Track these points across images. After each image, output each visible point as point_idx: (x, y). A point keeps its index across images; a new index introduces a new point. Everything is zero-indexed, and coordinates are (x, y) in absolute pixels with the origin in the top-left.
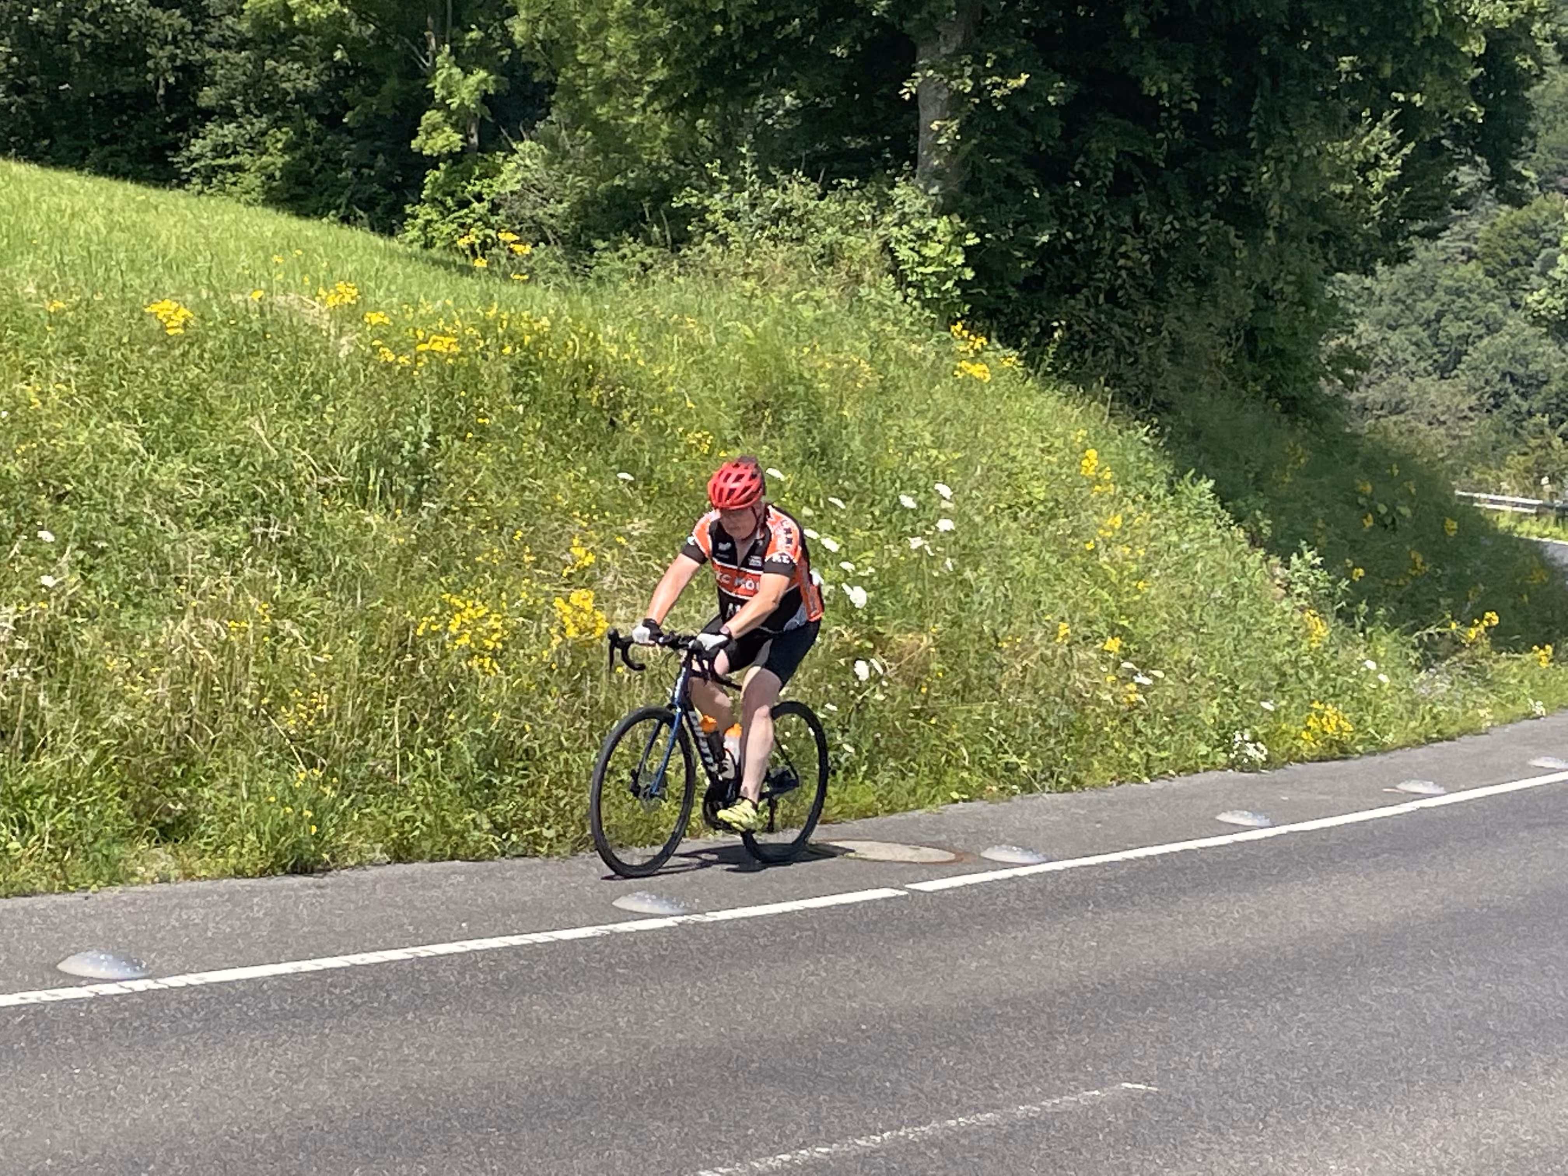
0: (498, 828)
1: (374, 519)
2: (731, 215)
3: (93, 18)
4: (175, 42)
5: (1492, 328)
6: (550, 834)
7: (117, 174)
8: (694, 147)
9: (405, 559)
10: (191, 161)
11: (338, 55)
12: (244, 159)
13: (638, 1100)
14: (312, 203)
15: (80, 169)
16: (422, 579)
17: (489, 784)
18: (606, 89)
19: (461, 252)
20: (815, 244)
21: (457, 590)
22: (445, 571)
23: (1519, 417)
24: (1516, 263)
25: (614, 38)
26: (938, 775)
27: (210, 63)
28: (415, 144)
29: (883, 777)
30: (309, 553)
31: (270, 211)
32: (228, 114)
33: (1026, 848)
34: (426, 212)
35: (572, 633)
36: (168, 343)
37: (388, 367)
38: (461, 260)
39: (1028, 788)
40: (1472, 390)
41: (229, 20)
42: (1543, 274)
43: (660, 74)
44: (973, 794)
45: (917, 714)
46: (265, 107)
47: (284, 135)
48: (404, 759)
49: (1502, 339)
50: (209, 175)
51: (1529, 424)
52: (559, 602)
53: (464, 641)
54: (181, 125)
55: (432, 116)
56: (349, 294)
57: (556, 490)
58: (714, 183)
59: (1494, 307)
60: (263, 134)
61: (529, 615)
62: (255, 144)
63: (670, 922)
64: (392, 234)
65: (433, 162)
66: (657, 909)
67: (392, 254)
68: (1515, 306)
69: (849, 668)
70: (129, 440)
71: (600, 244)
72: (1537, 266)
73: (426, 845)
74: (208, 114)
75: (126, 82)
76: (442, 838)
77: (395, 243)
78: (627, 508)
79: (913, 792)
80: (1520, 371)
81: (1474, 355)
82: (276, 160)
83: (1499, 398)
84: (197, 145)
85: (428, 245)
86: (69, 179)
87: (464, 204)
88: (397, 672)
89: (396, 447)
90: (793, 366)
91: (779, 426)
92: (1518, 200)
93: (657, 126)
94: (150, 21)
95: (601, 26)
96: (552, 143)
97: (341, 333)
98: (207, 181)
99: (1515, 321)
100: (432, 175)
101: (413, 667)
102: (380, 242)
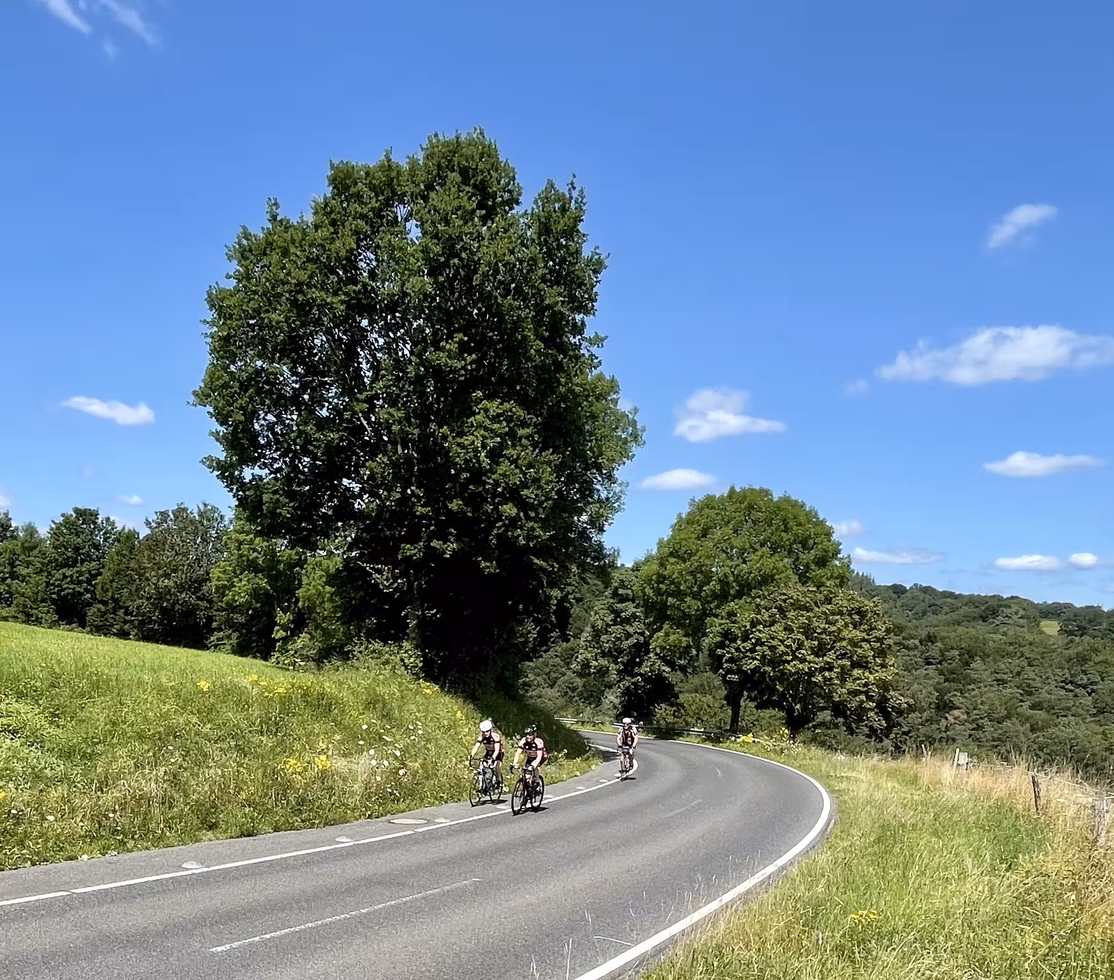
0: (303, 821)
1: (264, 739)
2: (361, 652)
3: (181, 605)
4: (205, 610)
5: (564, 674)
6: (317, 822)
7: (190, 647)
8: (350, 634)
9: (273, 749)
10: (211, 642)
11: (250, 612)
12: (226, 642)
13: (343, 893)
14: (245, 652)
15: (179, 646)
16: (278, 755)
17: (299, 809)
18: (324, 618)
19: (286, 664)
20: (383, 659)
21: (287, 757)
22: (285, 752)
23: (572, 698)
24: (568, 658)
25: (327, 605)
26: (422, 800)
27: (215, 616)
28: (273, 636)
29: (408, 802)
30: (246, 749)
31: (233, 656)
32: (220, 630)
33: (446, 818)
34: (277, 654)
35: (320, 767)
36: (204, 693)
37: (267, 697)
38: (286, 667)
39: (446, 802)
40: (559, 691)
41: (220, 604)
42: (575, 660)
43: (339, 615)
44: (433, 804)
45: (416, 784)
46: (231, 627)
47: (236, 635)
48: (276, 804)
49: (566, 677)
50: (216, 646)
51: (574, 699)
52: (316, 759)
53: (291, 769)
54: (207, 633)
55: (277, 628)
56: (255, 677)
57: (314, 728)
58: (356, 644)
59: (563, 669)
60: (231, 634)
61: (309, 763)
62: (229, 637)
63: (352, 844)
64: (268, 661)
65: (278, 641)
66: (347, 840)
67: (267, 666)
68: (568, 669)
69: (397, 773)
70: (195, 720)
71: (325, 661)
72: (574, 659)
73: (283, 827)
74: (215, 629)
75: (191, 621)
76: (287, 825)
77: (268, 663)
78: (334, 733)
79: (416, 805)
80: (571, 686)
81: (559, 682)
82: (234, 641)
83: (566, 693)
84: (212, 638)
85: (278, 663)
86: (176, 649)
87: (288, 651)
88: (273, 780)
89: (270, 719)
90: (378, 692)
91: (375, 708)
92: (568, 641)
93: (340, 629)
94: (197, 605)
95: (323, 602)
96: (310, 634)
97: (253, 689)
98: (215, 648)
99: (569, 673)
100: (278, 644)
101: (277, 778)
102: (264, 663)
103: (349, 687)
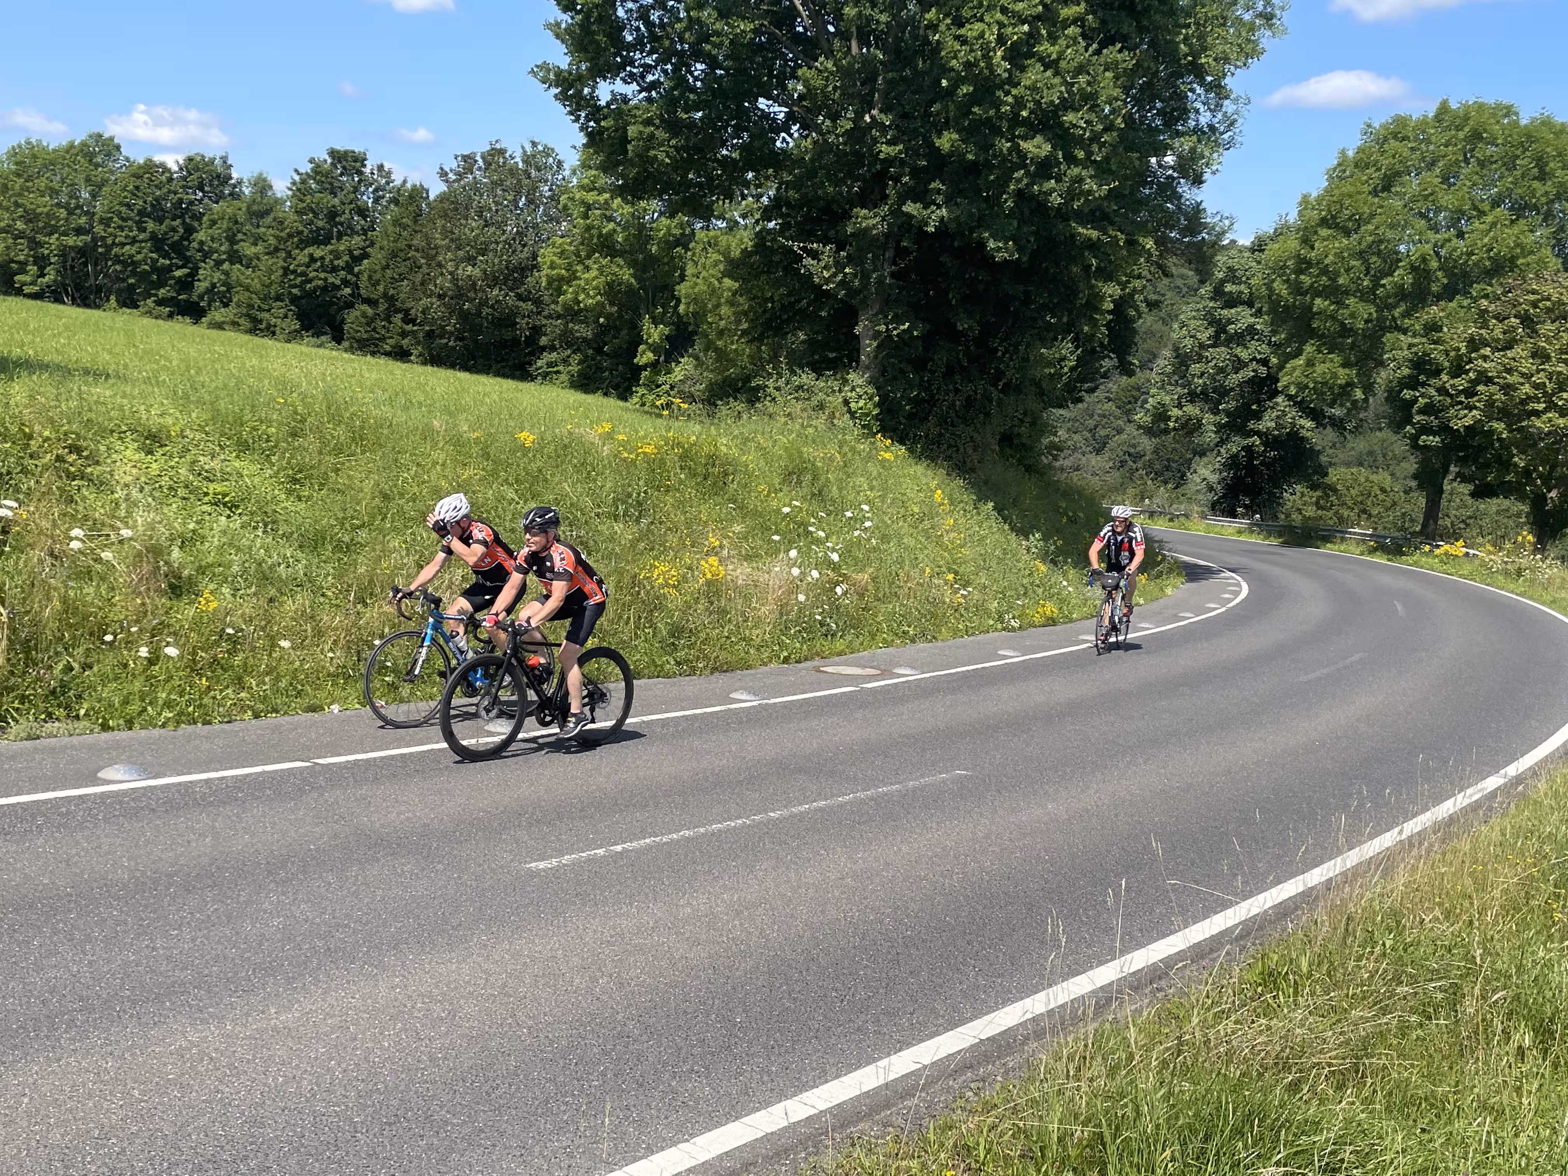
0: (678, 663)
1: (620, 527)
2: (778, 389)
3: (492, 307)
4: (529, 316)
5: (1120, 431)
6: (701, 665)
7: (504, 376)
8: (761, 358)
9: (634, 544)
10: (537, 369)
11: (602, 320)
12: (561, 368)
13: (740, 783)
14: (592, 387)
15: (488, 374)
16: (642, 554)
17: (673, 644)
18: (721, 333)
19: (657, 407)
20: (814, 402)
21: (656, 558)
22: (652, 549)
23: (1132, 472)
24: (1130, 402)
25: (725, 310)
26: (873, 636)
27: (544, 326)
28: (635, 361)
29: (848, 638)
30: (591, 543)
31: (572, 391)
32: (553, 348)
33: (913, 668)
34: (641, 391)
35: (709, 576)
36: (526, 451)
37: (625, 460)
38: (657, 411)
39: (913, 641)
40: (1110, 459)
41: (553, 306)
42: (1142, 407)
43: (745, 326)
44: (888, 644)
45: (863, 609)
46: (569, 345)
47: (578, 357)
48: (636, 634)
49: (1124, 436)
50: (545, 375)
51: (1137, 475)
52: (703, 562)
53: (661, 581)
54: (532, 353)
55: (642, 347)
56: (607, 427)
57: (700, 512)
58: (770, 375)
59: (1120, 422)
60: (569, 357)
61: (690, 568)
62: (565, 361)
63: (754, 703)
64: (626, 400)
65: (645, 367)
66: (748, 698)
67: (627, 409)
68: (1130, 422)
69: (832, 589)
70: (511, 494)
71: (719, 403)
72: (1139, 403)
73: (646, 671)
74: (543, 349)
75: (508, 335)
76: (653, 669)
77: (628, 404)
78: (732, 520)
79: (862, 644)
80: (1132, 450)
81: (1112, 444)
82: (575, 368)
83: (1123, 463)
84: (540, 363)
85: (643, 405)
86: (483, 379)
87: (658, 386)
88: (632, 595)
89: (629, 495)
90: (805, 455)
91: (799, 482)
92: (1130, 374)
93: (744, 350)
94: (517, 307)
95: (718, 306)
96: (697, 358)
97: (604, 445)
98: (544, 378)
99: (1130, 429)
100: (644, 374)
101: (639, 593)
102: (621, 403)
103: (759, 448)
